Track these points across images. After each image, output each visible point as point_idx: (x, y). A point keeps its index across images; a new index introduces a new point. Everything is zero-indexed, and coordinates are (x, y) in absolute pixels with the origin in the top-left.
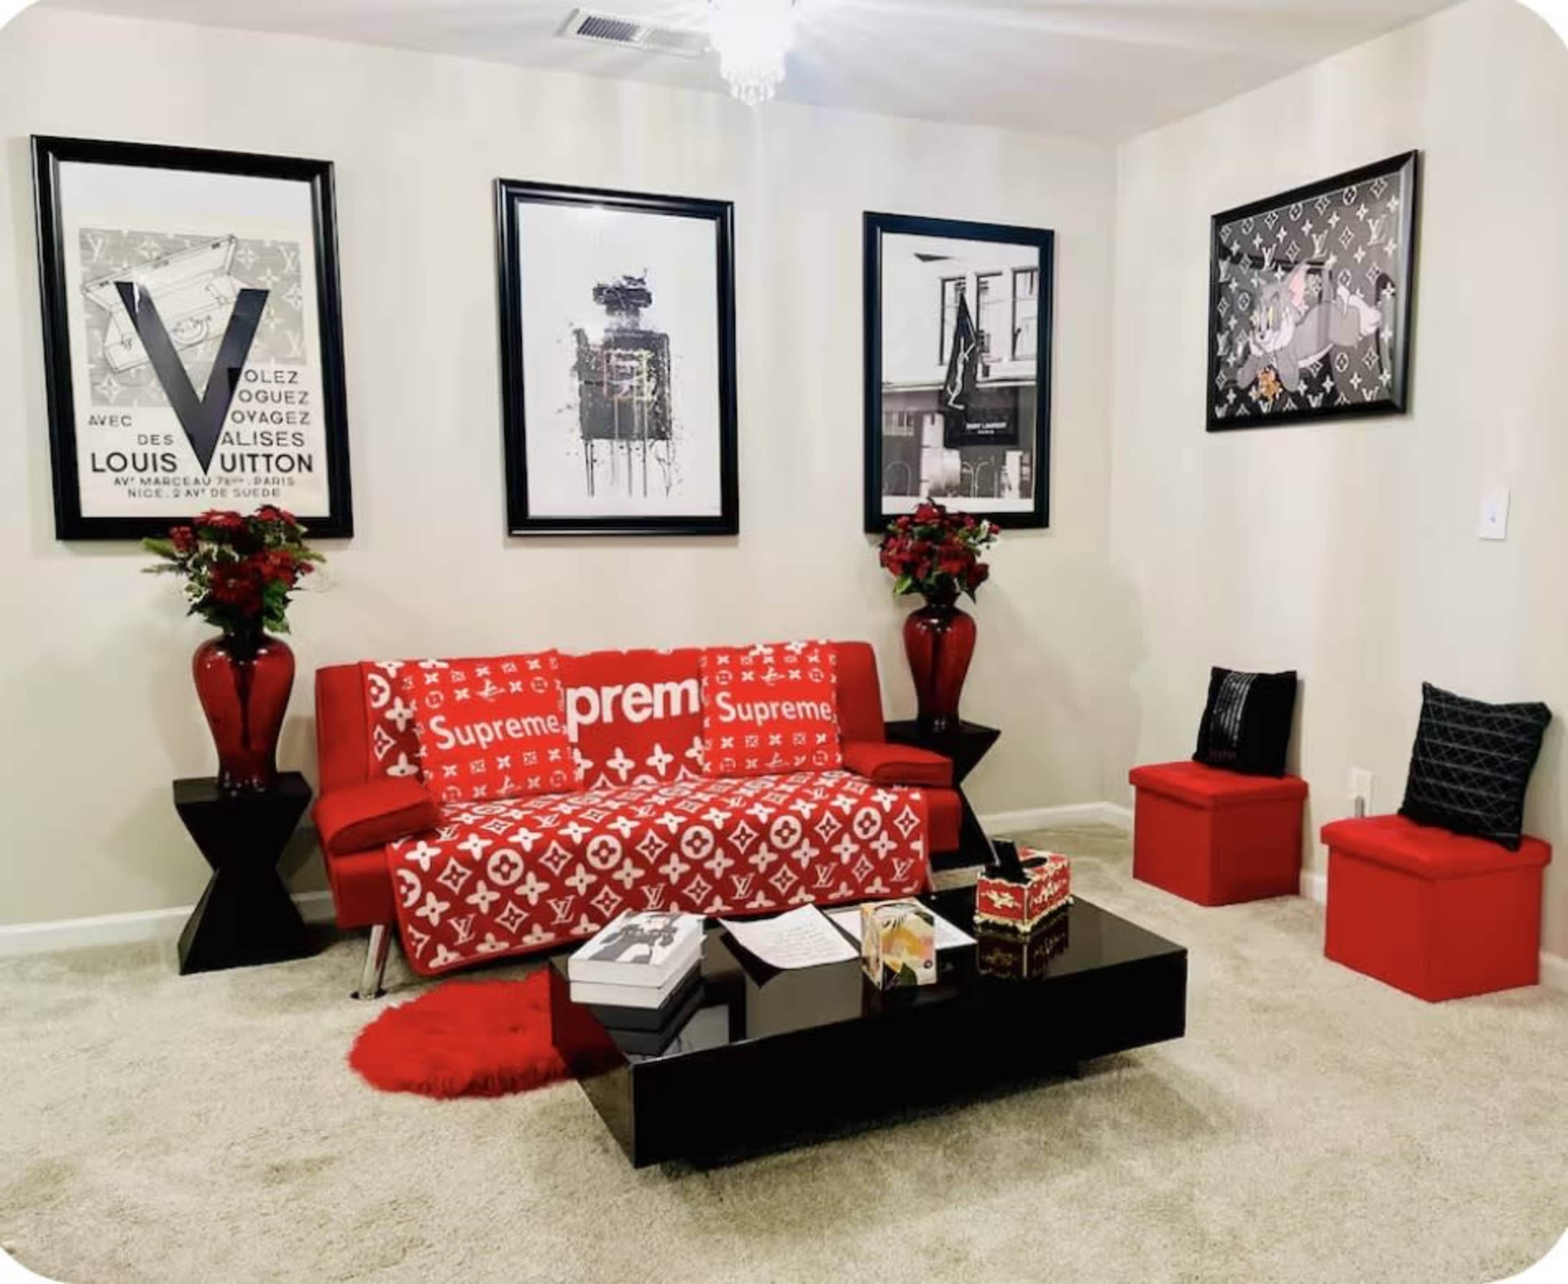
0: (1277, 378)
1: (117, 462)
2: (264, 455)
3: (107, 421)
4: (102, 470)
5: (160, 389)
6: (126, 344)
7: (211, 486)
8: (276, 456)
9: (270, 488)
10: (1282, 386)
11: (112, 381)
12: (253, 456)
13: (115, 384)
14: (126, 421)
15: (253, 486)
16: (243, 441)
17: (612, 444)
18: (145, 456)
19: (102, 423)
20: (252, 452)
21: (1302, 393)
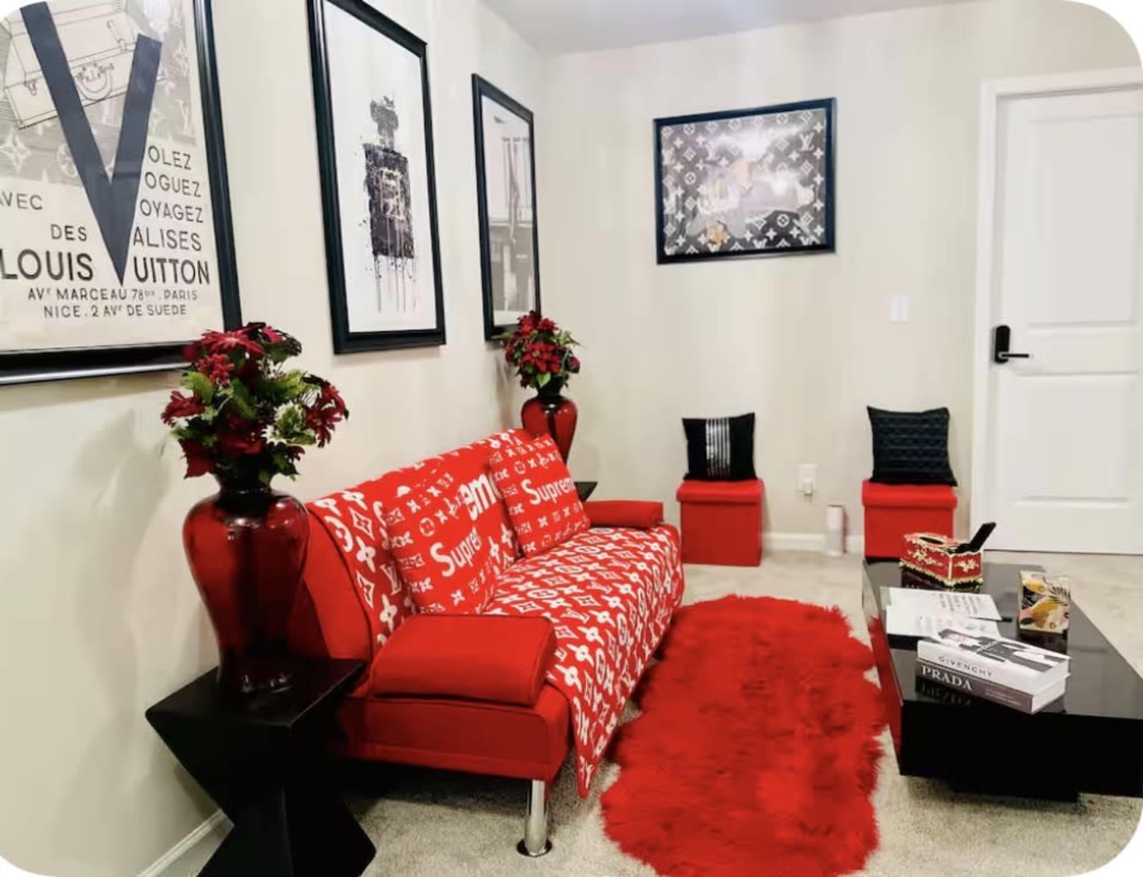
0: (725, 228)
1: (30, 265)
2: (171, 261)
3: (14, 201)
4: (14, 276)
5: (70, 159)
6: (29, 84)
7: (127, 301)
8: (181, 261)
9: (178, 303)
10: (729, 234)
11: (17, 139)
12: (161, 261)
13: (20, 145)
14: (35, 201)
15: (164, 302)
16: (151, 242)
17: (387, 259)
18: (60, 255)
19: (9, 203)
20: (161, 256)
21: (748, 239)
